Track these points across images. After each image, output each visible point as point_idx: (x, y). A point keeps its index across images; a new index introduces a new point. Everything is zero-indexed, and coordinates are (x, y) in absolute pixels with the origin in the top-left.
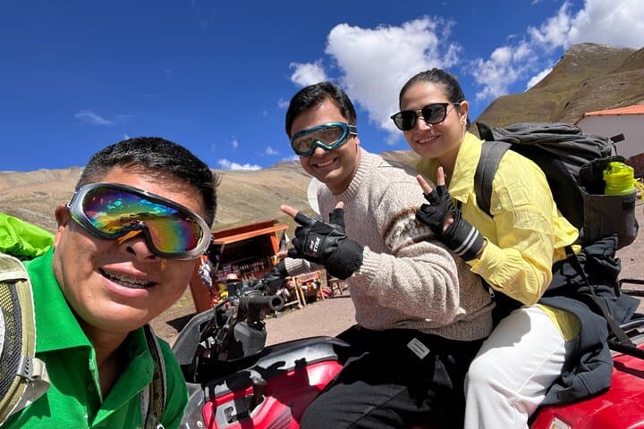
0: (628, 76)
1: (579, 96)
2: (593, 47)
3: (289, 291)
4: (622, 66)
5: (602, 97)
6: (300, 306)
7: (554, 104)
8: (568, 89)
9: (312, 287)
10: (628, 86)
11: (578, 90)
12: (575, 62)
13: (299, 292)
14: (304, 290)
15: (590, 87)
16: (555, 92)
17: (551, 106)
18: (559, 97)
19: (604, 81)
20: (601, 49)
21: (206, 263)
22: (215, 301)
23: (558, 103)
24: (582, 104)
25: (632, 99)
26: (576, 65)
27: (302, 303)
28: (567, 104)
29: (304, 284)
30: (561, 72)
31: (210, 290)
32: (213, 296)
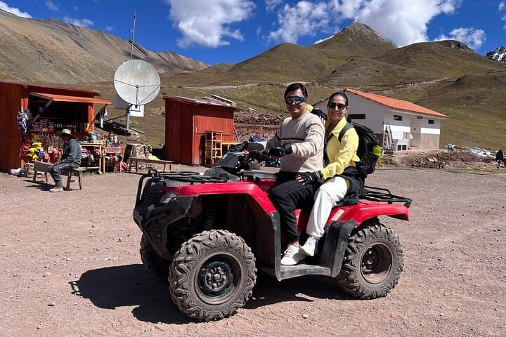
0: (385, 66)
1: (345, 68)
2: (369, 31)
3: (94, 157)
4: (383, 57)
5: (360, 76)
6: (100, 172)
7: (324, 66)
8: (339, 58)
9: (114, 159)
10: (381, 75)
11: (345, 62)
12: (352, 37)
13: (102, 160)
14: (106, 159)
15: (355, 64)
16: (329, 57)
17: (321, 68)
18: (330, 64)
19: (365, 63)
20: (374, 35)
21: (25, 111)
22: (27, 147)
23: (328, 67)
24: (345, 76)
25: (380, 86)
26: (351, 40)
27: (102, 171)
28: (334, 72)
29: (108, 155)
30: (338, 41)
31: (23, 137)
32: (24, 142)
